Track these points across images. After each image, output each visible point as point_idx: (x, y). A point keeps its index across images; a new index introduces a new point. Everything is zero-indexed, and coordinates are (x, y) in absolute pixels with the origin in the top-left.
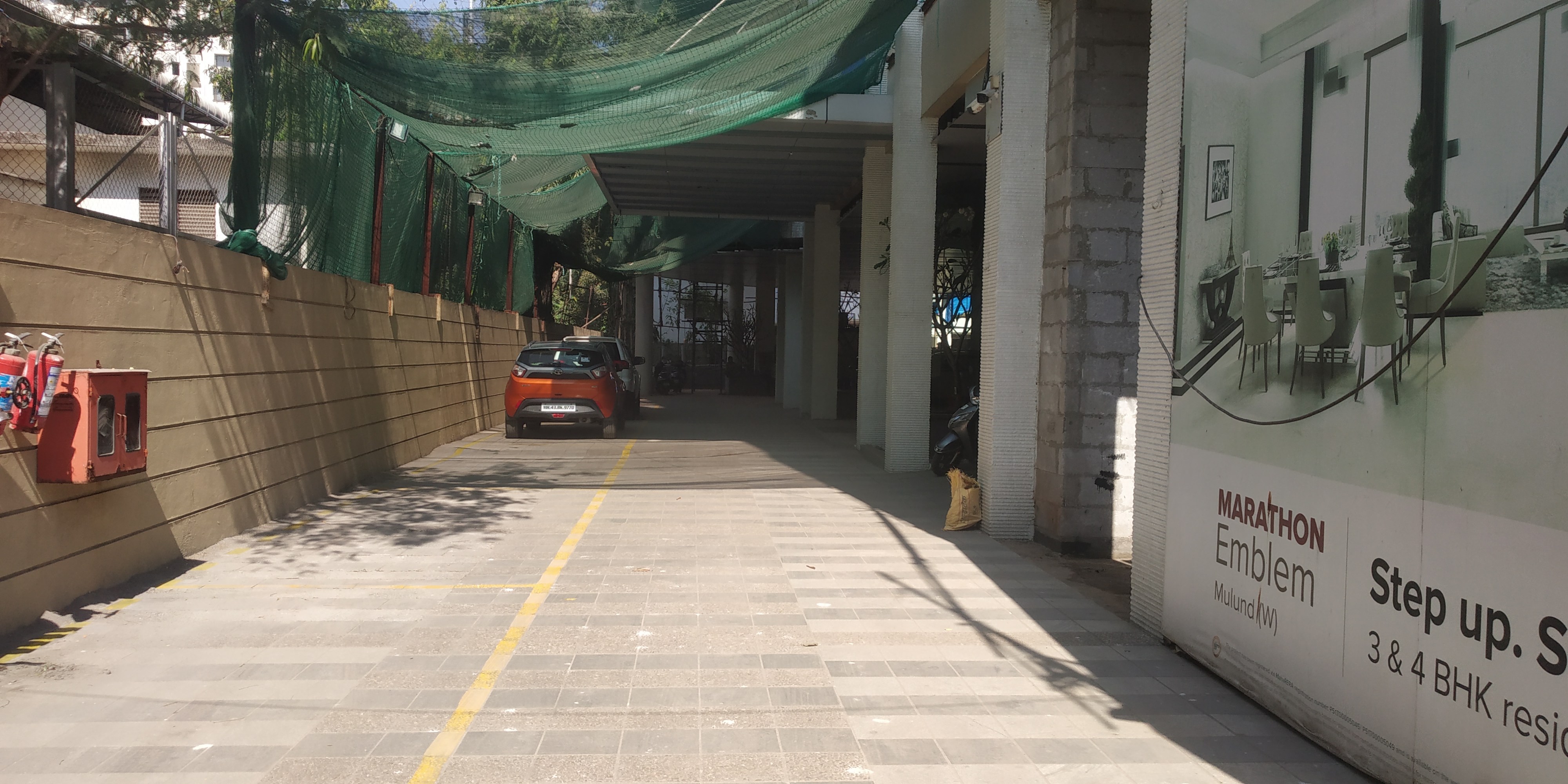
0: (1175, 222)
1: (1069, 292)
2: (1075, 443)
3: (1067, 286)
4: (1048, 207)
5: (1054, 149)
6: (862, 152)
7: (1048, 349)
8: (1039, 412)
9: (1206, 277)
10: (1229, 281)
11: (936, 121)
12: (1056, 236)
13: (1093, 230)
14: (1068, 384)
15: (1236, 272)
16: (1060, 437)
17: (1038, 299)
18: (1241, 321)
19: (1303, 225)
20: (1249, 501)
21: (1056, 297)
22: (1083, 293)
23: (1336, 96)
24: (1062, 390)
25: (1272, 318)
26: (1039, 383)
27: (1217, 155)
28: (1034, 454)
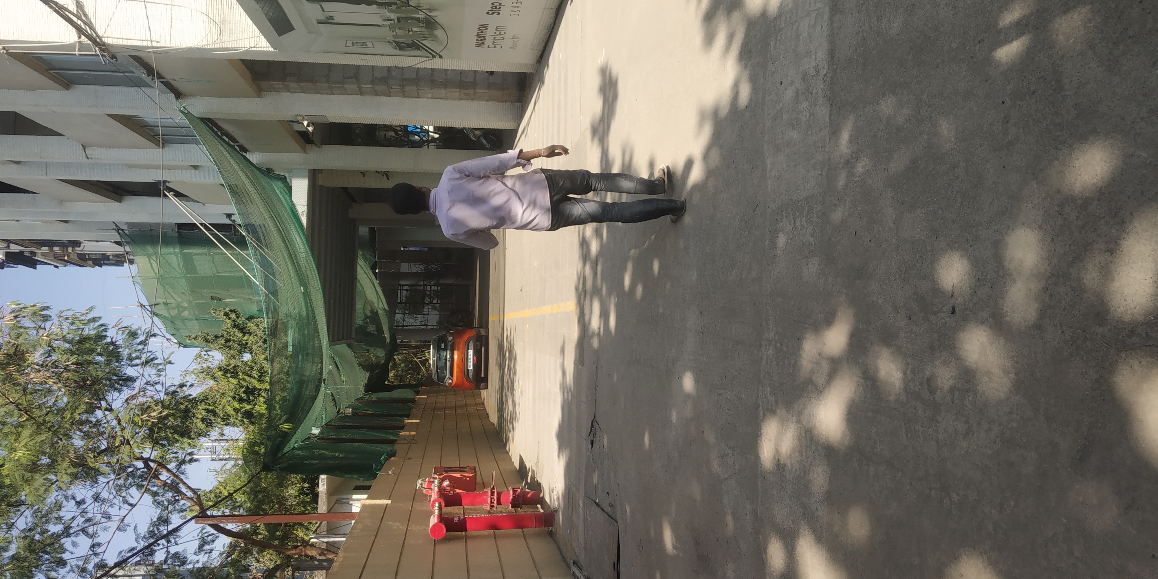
0: (374, 56)
1: (403, 86)
2: (473, 85)
3: (399, 87)
4: (361, 94)
5: (334, 92)
6: (322, 187)
7: (430, 95)
8: (460, 99)
9: (396, 48)
10: (398, 43)
11: (308, 146)
12: (376, 91)
13: (373, 75)
14: (445, 87)
15: (394, 41)
16: (471, 91)
17: (406, 100)
18: (412, 40)
19: (379, 26)
20: (477, 40)
21: (405, 91)
22: (403, 80)
23: (335, 18)
24: (448, 90)
25: (411, 33)
26: (446, 99)
27: (349, 44)
28: (480, 102)
